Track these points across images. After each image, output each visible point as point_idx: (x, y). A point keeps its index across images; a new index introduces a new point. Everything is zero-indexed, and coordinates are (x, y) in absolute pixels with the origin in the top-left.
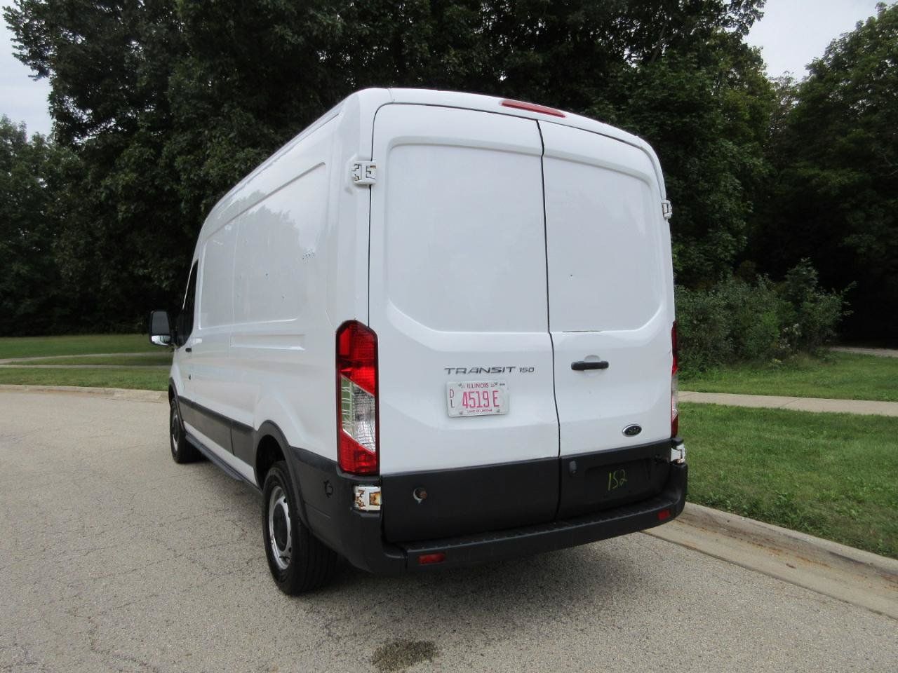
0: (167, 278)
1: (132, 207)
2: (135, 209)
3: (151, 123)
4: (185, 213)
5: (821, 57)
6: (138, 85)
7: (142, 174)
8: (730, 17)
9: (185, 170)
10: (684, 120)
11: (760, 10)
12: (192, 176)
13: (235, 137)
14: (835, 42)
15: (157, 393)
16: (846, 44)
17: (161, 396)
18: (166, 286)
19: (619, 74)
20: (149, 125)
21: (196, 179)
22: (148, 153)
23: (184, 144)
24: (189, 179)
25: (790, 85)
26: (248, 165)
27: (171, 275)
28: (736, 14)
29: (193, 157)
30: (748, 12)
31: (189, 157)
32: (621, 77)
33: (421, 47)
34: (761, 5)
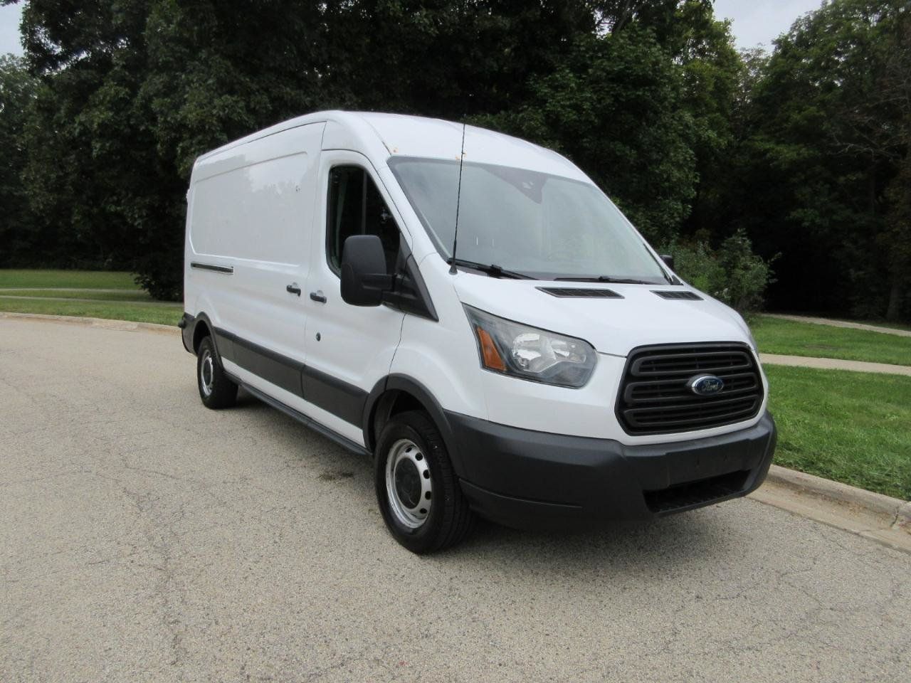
0: (141, 217)
1: (108, 145)
2: (110, 147)
3: (126, 61)
4: (161, 154)
5: (786, 34)
6: (113, 22)
7: (117, 113)
9: (162, 112)
10: (638, 93)
12: (169, 119)
13: (213, 84)
14: (800, 20)
15: (134, 323)
16: (810, 22)
17: (139, 326)
18: (139, 224)
19: (582, 44)
20: (124, 63)
21: (172, 122)
22: (123, 92)
23: (161, 87)
24: (165, 121)
25: (760, 57)
26: (226, 112)
27: (145, 214)
29: (169, 100)
31: (166, 99)
32: (583, 46)
33: (394, 6)
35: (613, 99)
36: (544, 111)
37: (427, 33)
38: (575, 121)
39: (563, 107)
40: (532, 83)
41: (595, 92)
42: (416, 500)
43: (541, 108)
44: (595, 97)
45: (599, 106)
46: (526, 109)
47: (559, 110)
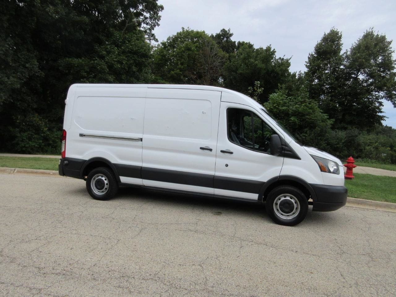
5: (166, 41)
10: (143, 60)
11: (158, 22)
28: (150, 21)
30: (154, 22)
34: (159, 21)
35: (133, 61)
36: (105, 61)
37: (52, 17)
38: (119, 68)
40: (97, 48)
41: (126, 57)
42: (292, 211)
43: (103, 60)
44: (126, 59)
45: (128, 63)
46: (97, 60)
47: (113, 62)
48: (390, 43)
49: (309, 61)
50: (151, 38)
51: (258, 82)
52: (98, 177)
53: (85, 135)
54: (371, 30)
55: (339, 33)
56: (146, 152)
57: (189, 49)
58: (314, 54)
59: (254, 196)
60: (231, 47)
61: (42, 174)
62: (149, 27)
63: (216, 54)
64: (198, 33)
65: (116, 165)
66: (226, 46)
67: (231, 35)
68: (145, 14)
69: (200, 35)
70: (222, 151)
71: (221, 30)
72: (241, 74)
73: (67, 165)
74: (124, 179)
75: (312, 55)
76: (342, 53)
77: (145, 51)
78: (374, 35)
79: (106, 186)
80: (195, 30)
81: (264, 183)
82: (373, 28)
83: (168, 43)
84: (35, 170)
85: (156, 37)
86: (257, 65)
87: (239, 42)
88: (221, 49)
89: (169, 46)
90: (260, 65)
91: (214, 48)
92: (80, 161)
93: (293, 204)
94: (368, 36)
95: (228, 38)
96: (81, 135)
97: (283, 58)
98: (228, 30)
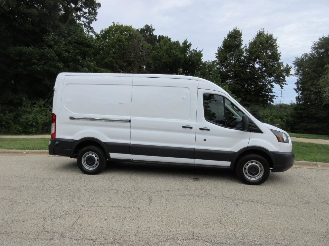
8: (87, 17)
28: (89, 16)
30: (92, 17)
34: (96, 16)
35: (79, 50)
36: (53, 50)
38: (67, 56)
39: (62, 50)
40: (45, 38)
41: (73, 47)
42: (257, 173)
43: (52, 48)
44: (73, 48)
45: (75, 52)
46: (46, 48)
47: (61, 51)
48: (276, 40)
49: (218, 53)
50: (90, 31)
51: (181, 69)
52: (88, 154)
53: (75, 118)
54: (262, 30)
55: (240, 32)
56: (134, 132)
57: (120, 41)
58: (222, 47)
59: (227, 164)
60: (153, 39)
61: (15, 154)
62: (88, 21)
63: (142, 46)
64: (126, 27)
65: (106, 144)
66: (150, 39)
67: (153, 30)
68: (83, 9)
69: (128, 29)
70: (201, 129)
71: (145, 26)
72: (165, 62)
73: (58, 145)
74: (113, 155)
75: (220, 48)
76: (242, 47)
77: (89, 42)
78: (264, 34)
79: (96, 162)
80: (124, 25)
81: (235, 153)
82: (263, 29)
83: (101, 35)
84: (8, 151)
85: (94, 30)
86: (177, 55)
87: (160, 36)
88: (146, 42)
89: (102, 37)
90: (180, 56)
91: (141, 40)
92: (71, 141)
93: (258, 168)
94: (261, 35)
95: (150, 32)
96: (72, 118)
97: (196, 50)
98: (151, 26)
